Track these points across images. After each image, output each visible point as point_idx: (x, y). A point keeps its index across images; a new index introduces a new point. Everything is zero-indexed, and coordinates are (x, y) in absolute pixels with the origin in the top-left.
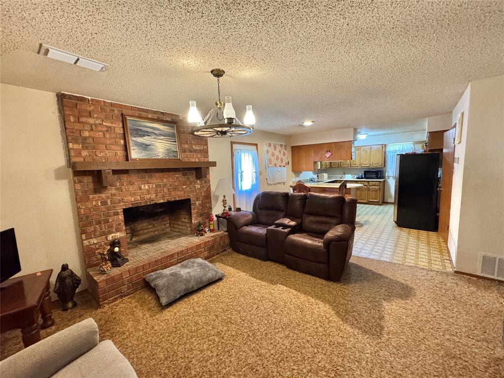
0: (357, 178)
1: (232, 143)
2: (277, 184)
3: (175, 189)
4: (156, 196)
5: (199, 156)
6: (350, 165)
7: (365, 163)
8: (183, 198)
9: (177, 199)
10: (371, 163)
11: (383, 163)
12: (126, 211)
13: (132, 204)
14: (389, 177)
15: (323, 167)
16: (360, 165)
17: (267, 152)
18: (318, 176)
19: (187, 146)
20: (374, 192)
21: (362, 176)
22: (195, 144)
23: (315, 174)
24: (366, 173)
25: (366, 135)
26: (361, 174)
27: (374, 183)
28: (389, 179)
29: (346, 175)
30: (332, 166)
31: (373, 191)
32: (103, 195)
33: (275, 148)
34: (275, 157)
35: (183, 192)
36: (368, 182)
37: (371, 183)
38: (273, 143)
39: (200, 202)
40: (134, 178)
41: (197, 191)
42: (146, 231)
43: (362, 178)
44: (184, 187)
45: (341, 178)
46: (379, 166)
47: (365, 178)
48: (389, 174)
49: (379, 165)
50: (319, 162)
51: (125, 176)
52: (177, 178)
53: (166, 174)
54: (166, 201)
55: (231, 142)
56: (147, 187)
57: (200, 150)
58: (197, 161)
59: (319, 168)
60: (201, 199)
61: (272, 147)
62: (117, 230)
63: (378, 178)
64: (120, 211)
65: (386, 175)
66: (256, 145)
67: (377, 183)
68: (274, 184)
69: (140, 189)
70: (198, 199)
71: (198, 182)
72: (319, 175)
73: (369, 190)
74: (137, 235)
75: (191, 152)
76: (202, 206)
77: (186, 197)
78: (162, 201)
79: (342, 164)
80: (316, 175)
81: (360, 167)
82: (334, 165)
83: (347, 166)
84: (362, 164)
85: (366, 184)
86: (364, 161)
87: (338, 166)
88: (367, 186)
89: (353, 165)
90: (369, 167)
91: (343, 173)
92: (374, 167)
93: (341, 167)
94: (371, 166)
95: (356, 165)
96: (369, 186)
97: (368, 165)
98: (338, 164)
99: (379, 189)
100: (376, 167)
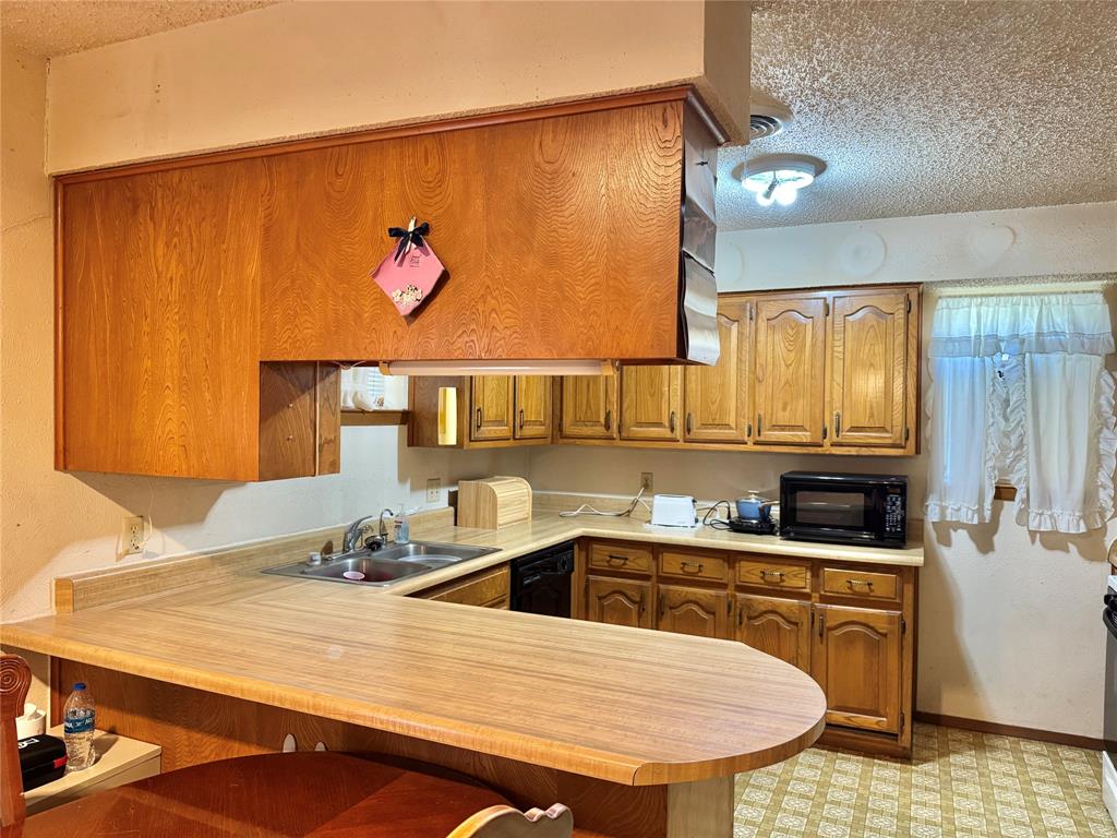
0: (738, 526)
6: (688, 427)
7: (783, 417)
10: (830, 422)
11: (912, 426)
14: (945, 529)
15: (488, 431)
16: (755, 429)
18: (453, 499)
20: (858, 655)
21: (764, 514)
23: (434, 483)
24: (791, 487)
25: (807, 179)
26: (761, 497)
27: (859, 580)
28: (947, 542)
29: (660, 501)
30: (569, 429)
31: (850, 639)
36: (816, 565)
37: (837, 581)
43: (764, 527)
46: (880, 442)
47: (792, 527)
48: (951, 504)
49: (887, 438)
50: (452, 392)
59: (449, 436)
63: (881, 541)
65: (932, 515)
67: (884, 585)
72: (467, 490)
73: (819, 628)
79: (629, 416)
80: (443, 495)
81: (750, 447)
82: (576, 422)
83: (665, 432)
84: (766, 423)
85: (801, 579)
86: (780, 405)
87: (607, 426)
88: (807, 597)
89: (705, 425)
90: (812, 450)
91: (639, 481)
92: (853, 451)
93: (624, 434)
94: (827, 442)
95: (727, 426)
96: (825, 599)
97: (806, 430)
98: (608, 415)
99: (896, 628)
100: (864, 451)
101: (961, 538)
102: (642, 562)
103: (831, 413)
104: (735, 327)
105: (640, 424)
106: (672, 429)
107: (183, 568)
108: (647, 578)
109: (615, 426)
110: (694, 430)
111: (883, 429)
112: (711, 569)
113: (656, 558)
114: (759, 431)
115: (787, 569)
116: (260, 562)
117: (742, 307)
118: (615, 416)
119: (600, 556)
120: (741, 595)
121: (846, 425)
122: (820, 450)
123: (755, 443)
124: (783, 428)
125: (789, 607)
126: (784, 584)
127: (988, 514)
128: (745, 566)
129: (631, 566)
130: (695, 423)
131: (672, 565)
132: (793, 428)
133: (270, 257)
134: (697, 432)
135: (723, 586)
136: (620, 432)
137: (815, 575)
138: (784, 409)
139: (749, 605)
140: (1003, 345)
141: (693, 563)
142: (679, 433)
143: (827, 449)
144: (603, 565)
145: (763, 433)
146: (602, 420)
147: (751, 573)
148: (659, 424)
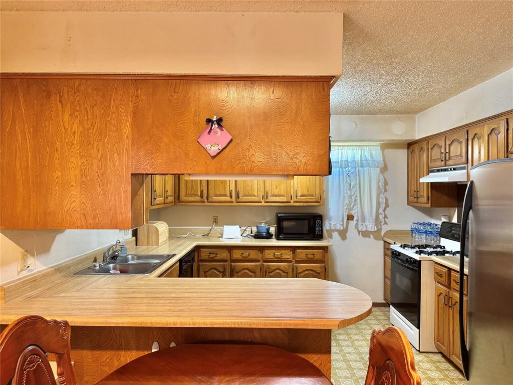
0: (258, 236)
6: (238, 197)
7: (276, 192)
10: (293, 194)
14: (330, 232)
15: (158, 200)
16: (265, 196)
18: (135, 233)
21: (268, 230)
24: (280, 221)
26: (266, 223)
27: (310, 253)
28: (331, 237)
30: (182, 198)
36: (294, 249)
37: (302, 254)
43: (269, 236)
47: (281, 234)
48: (333, 223)
49: (313, 199)
63: (315, 238)
65: (327, 227)
67: (318, 254)
72: (142, 229)
79: (212, 192)
80: (129, 232)
81: (263, 204)
82: (187, 195)
83: (228, 199)
84: (269, 195)
85: (288, 255)
86: (275, 187)
87: (202, 196)
88: (290, 262)
89: (245, 195)
90: (287, 204)
91: (212, 220)
92: (302, 204)
93: (210, 200)
94: (292, 201)
95: (254, 196)
96: (297, 262)
97: (284, 197)
98: (202, 192)
99: (323, 270)
100: (305, 204)
101: (335, 235)
102: (224, 255)
103: (294, 190)
105: (217, 196)
106: (231, 197)
107: (45, 276)
108: (226, 261)
109: (205, 197)
110: (240, 197)
111: (312, 195)
112: (253, 254)
113: (230, 252)
114: (267, 197)
115: (283, 252)
116: (72, 269)
118: (205, 192)
119: (204, 254)
120: (265, 264)
121: (299, 194)
122: (289, 204)
123: (265, 202)
124: (276, 196)
125: (284, 266)
126: (282, 257)
127: (345, 225)
128: (267, 252)
129: (219, 257)
130: (241, 195)
131: (237, 254)
132: (280, 196)
133: (137, 126)
134: (242, 198)
135: (258, 261)
136: (207, 199)
137: (294, 253)
138: (276, 188)
139: (269, 267)
140: (349, 164)
141: (246, 253)
142: (234, 199)
143: (292, 204)
144: (207, 258)
145: (269, 198)
146: (199, 194)
147: (269, 254)
148: (225, 195)
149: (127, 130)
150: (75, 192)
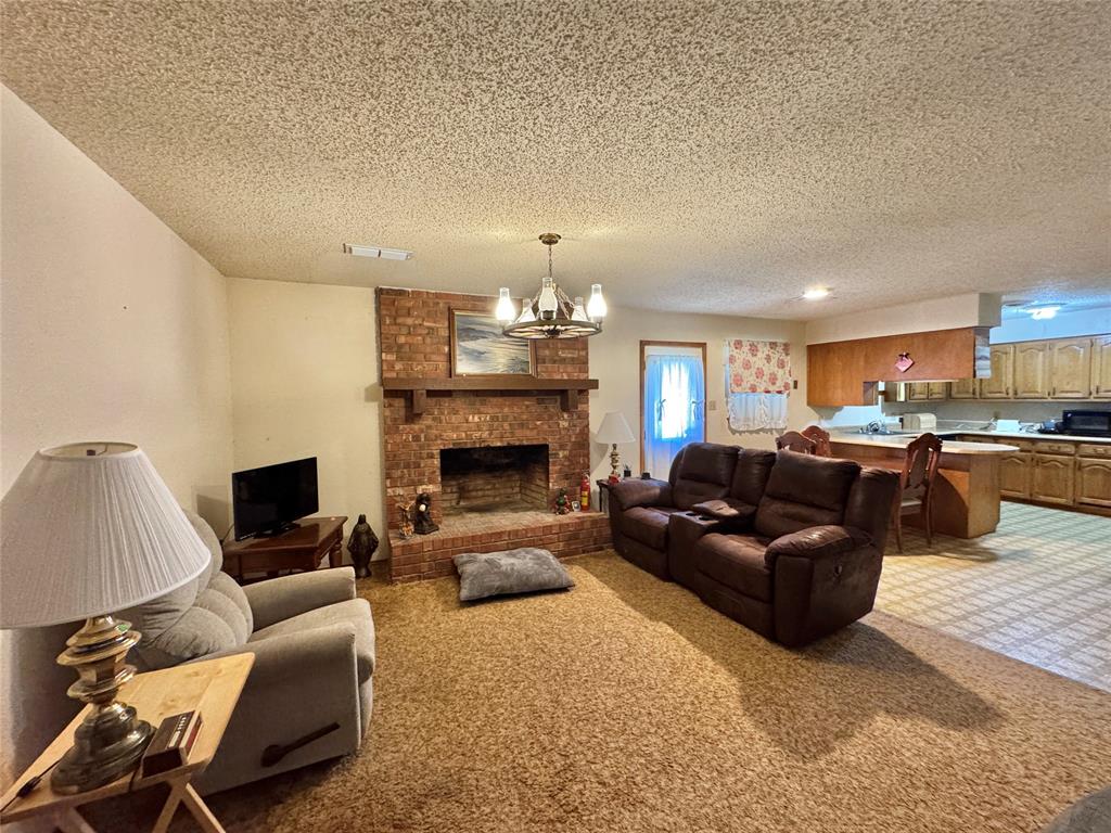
0: (1041, 431)
1: (643, 344)
2: (757, 432)
3: (522, 426)
4: (490, 434)
5: (570, 369)
6: (1016, 393)
7: (1068, 388)
8: (535, 443)
9: (525, 443)
10: (1093, 388)
12: (445, 454)
13: (454, 444)
15: (917, 396)
16: (1052, 393)
17: (732, 359)
18: (901, 420)
19: (547, 352)
20: (1099, 477)
21: (1056, 426)
22: (563, 349)
23: (894, 414)
24: (1069, 416)
25: (1059, 308)
26: (1055, 419)
27: (1100, 449)
29: (999, 421)
30: (955, 395)
32: (416, 427)
33: (754, 349)
34: (753, 370)
35: (535, 432)
36: (1077, 443)
37: (1089, 449)
38: (746, 339)
39: (567, 453)
40: (459, 403)
41: (563, 432)
42: (480, 493)
44: (539, 423)
45: (985, 428)
47: (1068, 431)
50: (903, 384)
51: (446, 399)
52: (527, 406)
53: (508, 400)
54: (505, 444)
55: (641, 342)
56: (476, 419)
57: (573, 359)
58: (566, 377)
59: (902, 398)
60: (568, 448)
61: (746, 348)
62: (431, 482)
64: (436, 452)
66: (703, 346)
68: (751, 432)
69: (467, 421)
70: (562, 447)
71: (566, 416)
72: (907, 418)
73: (1079, 467)
74: (468, 498)
75: (555, 362)
76: (569, 460)
77: (541, 442)
78: (499, 444)
79: (985, 391)
80: (897, 418)
81: (1049, 400)
82: (958, 392)
83: (1004, 395)
84: (1058, 390)
85: (1071, 449)
86: (1066, 383)
87: (974, 393)
88: (1072, 455)
89: (1025, 392)
90: (1083, 400)
91: (992, 415)
92: (1106, 400)
93: (982, 397)
94: (1091, 397)
95: (1037, 392)
96: (1082, 456)
97: (1080, 393)
98: (974, 390)
103: (1094, 385)
104: (1041, 353)
105: (991, 393)
106: (1007, 394)
109: (978, 394)
112: (1024, 445)
114: (1054, 394)
115: (1062, 445)
117: (1045, 346)
118: (978, 390)
120: (1038, 455)
121: (1103, 389)
122: (1087, 400)
123: (1052, 398)
124: (1067, 392)
125: (1064, 460)
126: (1061, 450)
128: (1040, 443)
130: (1019, 392)
132: (1072, 392)
133: (866, 362)
134: (1020, 395)
135: (1029, 451)
136: (980, 396)
137: (1077, 447)
138: (1068, 385)
139: (1042, 459)
142: (1011, 394)
143: (1092, 399)
145: (1056, 394)
146: (971, 391)
147: (1044, 446)
148: (1001, 392)
149: (862, 363)
150: (839, 391)
